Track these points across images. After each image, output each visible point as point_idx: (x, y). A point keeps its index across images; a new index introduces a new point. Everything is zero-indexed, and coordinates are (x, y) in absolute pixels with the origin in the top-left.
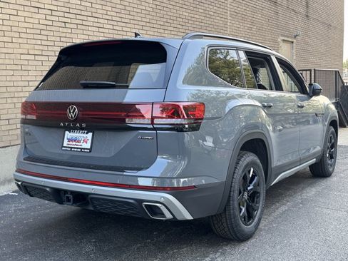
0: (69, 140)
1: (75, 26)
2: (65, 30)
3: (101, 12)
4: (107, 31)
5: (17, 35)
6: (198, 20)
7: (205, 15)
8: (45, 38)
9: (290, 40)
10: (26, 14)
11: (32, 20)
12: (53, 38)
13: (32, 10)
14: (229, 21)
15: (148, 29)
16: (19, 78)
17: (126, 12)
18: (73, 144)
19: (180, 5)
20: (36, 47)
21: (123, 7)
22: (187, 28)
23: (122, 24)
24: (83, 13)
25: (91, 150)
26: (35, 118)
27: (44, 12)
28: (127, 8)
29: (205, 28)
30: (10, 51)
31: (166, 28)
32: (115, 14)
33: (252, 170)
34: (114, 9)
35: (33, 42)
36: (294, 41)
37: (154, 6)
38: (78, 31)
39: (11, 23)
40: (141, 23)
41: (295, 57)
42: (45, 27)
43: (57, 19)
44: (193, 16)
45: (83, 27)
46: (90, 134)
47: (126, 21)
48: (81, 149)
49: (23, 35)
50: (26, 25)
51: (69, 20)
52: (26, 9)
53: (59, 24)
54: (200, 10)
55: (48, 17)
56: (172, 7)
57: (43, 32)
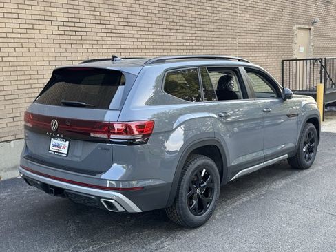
0: (54, 146)
1: (85, 34)
2: (76, 38)
3: (109, 19)
4: (114, 35)
5: (33, 45)
6: (205, 17)
7: (212, 12)
8: (58, 46)
9: (307, 27)
10: (40, 27)
11: (46, 32)
12: (65, 46)
13: (46, 23)
14: (239, 15)
15: (154, 30)
16: (36, 81)
17: (133, 17)
18: (56, 149)
19: (186, 5)
20: (50, 54)
21: (129, 13)
22: (193, 25)
23: (128, 28)
24: (92, 21)
25: (67, 154)
26: (31, 126)
27: (57, 23)
28: (134, 13)
29: (212, 24)
30: (27, 59)
31: (172, 27)
32: (122, 20)
33: (204, 170)
34: (121, 16)
35: (48, 50)
36: (312, 27)
37: (160, 9)
38: (87, 38)
39: (28, 36)
40: (148, 25)
41: (312, 44)
42: (57, 37)
43: (68, 29)
44: (200, 13)
45: (92, 34)
46: (68, 142)
47: (133, 24)
48: (61, 153)
49: (38, 45)
50: (41, 36)
51: (79, 29)
52: (41, 22)
53: (70, 33)
54: (207, 8)
55: (60, 28)
56: (178, 7)
57: (56, 41)
